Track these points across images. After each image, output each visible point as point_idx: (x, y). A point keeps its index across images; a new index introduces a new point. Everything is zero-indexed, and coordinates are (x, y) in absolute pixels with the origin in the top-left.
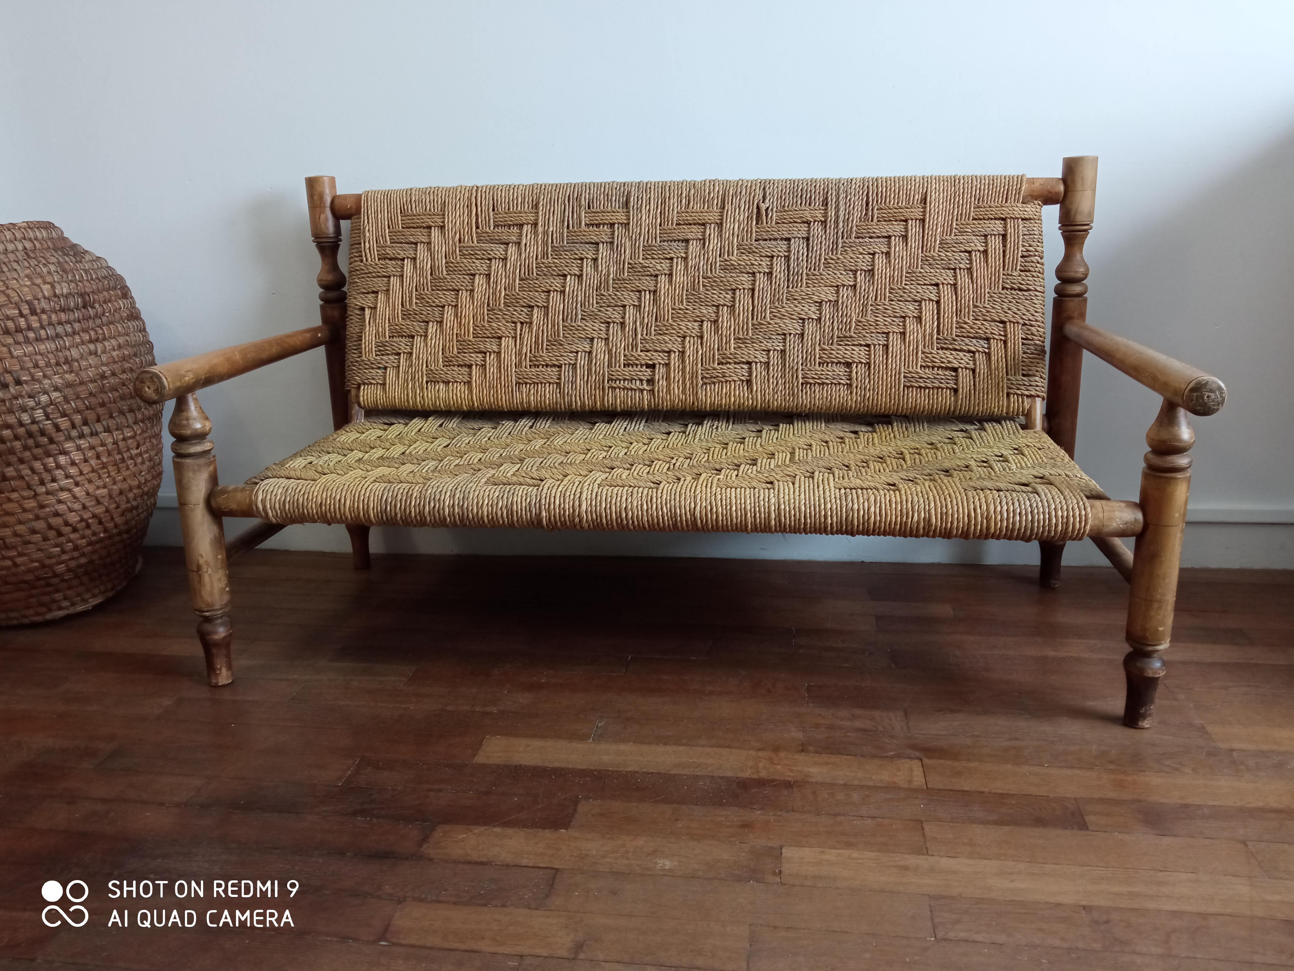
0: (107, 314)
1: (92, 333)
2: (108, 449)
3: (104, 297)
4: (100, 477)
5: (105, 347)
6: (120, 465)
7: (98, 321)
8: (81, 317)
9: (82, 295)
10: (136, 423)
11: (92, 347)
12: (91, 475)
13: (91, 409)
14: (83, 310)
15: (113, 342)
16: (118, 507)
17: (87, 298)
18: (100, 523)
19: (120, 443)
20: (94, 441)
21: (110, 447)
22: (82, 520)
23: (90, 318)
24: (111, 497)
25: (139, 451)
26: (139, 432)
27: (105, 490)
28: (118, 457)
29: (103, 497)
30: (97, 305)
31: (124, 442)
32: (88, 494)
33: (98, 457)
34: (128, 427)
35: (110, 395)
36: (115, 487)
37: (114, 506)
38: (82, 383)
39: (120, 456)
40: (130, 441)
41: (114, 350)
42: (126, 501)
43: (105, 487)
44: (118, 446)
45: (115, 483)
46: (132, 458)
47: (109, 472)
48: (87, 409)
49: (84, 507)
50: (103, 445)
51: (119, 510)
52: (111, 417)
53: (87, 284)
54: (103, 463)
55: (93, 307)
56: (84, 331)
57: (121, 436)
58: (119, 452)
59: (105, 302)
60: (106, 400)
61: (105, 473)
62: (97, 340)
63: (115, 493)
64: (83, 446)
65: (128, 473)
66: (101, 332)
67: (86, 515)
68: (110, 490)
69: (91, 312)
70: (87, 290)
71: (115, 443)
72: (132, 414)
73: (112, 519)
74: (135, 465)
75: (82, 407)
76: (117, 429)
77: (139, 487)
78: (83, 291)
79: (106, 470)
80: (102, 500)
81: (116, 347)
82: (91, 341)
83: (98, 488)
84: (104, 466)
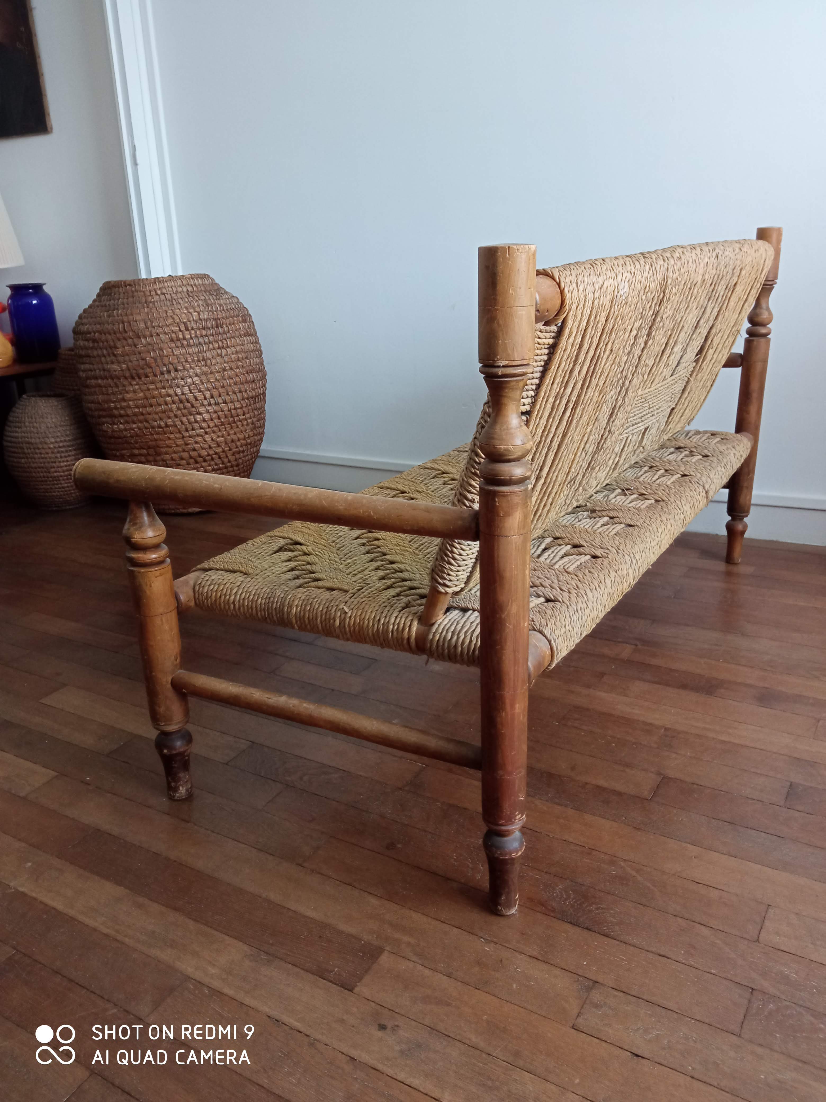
0: (231, 332)
1: (220, 343)
2: (225, 414)
3: (230, 321)
4: (220, 430)
5: (227, 352)
6: (233, 425)
7: (225, 336)
8: (214, 333)
9: (215, 320)
10: (243, 399)
11: (219, 351)
12: (215, 429)
13: (216, 389)
14: (215, 329)
15: (233, 349)
16: (230, 450)
17: (219, 321)
18: (220, 458)
19: (233, 411)
20: (216, 408)
21: (226, 412)
22: (209, 455)
23: (220, 334)
24: (226, 443)
25: (244, 417)
26: (244, 405)
27: (223, 439)
28: (231, 419)
29: (221, 442)
30: (224, 326)
31: (235, 411)
32: (212, 439)
33: (219, 418)
34: (238, 401)
35: (228, 381)
36: (229, 437)
37: (228, 448)
38: (212, 373)
39: (232, 419)
40: (239, 410)
41: (233, 354)
42: (235, 446)
43: (222, 437)
44: (231, 413)
45: (229, 435)
46: (240, 421)
47: (225, 428)
48: (214, 389)
49: (210, 447)
50: (222, 411)
51: (231, 452)
52: (228, 394)
53: (220, 313)
54: (222, 422)
55: (222, 327)
56: (216, 341)
57: (233, 407)
58: (232, 416)
59: (230, 324)
60: (225, 384)
61: (223, 428)
62: (223, 347)
63: (229, 441)
64: (210, 411)
65: (237, 430)
66: (225, 342)
67: (211, 452)
68: (225, 439)
69: (221, 330)
70: (219, 317)
71: (230, 410)
72: (241, 394)
73: (227, 457)
74: (243, 425)
75: (211, 387)
76: (231, 402)
77: (244, 439)
78: (216, 317)
79: (223, 427)
80: (221, 444)
81: (234, 352)
82: (219, 348)
83: (219, 437)
84: (223, 424)
